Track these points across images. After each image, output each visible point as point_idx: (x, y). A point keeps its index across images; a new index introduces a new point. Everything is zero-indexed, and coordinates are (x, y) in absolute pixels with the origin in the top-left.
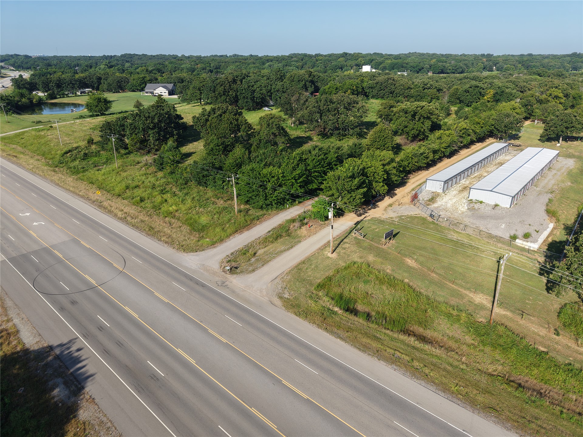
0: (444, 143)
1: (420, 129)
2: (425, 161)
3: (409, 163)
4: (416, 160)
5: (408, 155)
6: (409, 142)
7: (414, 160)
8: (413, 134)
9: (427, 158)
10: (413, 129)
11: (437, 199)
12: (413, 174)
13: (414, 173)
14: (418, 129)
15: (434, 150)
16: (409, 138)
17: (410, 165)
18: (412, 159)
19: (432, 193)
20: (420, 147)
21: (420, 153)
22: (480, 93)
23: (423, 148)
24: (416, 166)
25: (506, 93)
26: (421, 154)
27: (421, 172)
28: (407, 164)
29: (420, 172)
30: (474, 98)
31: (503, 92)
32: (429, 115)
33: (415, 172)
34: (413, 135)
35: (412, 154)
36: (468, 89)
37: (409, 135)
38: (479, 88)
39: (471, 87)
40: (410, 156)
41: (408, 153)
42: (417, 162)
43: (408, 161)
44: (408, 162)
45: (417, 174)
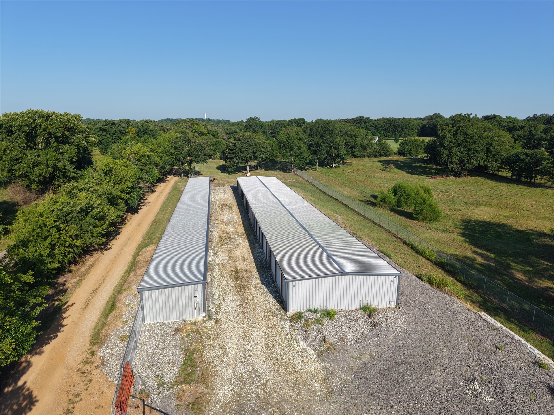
0: (123, 182)
1: (55, 162)
2: (100, 229)
3: (53, 246)
4: (73, 230)
5: (41, 220)
6: (34, 195)
7: (68, 232)
8: (40, 175)
9: (102, 218)
10: (37, 165)
11: (207, 355)
12: (70, 271)
13: (73, 268)
14: (50, 163)
15: (110, 196)
16: (34, 186)
17: (56, 252)
18: (59, 230)
19: (176, 331)
20: (72, 195)
21: (78, 208)
22: (120, 131)
23: (83, 195)
24: (77, 247)
25: (150, 131)
26: (82, 210)
27: (92, 259)
28: (48, 251)
29: (90, 260)
30: (114, 137)
31: (146, 129)
32: (67, 133)
33: (75, 263)
34: (41, 178)
35: (54, 214)
36: (104, 127)
37: (29, 179)
38: (117, 126)
39: (107, 125)
40: (50, 221)
41: (41, 216)
42: (77, 237)
43: (46, 238)
44: (48, 242)
45: (83, 269)
